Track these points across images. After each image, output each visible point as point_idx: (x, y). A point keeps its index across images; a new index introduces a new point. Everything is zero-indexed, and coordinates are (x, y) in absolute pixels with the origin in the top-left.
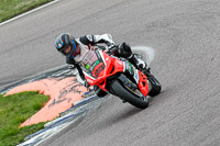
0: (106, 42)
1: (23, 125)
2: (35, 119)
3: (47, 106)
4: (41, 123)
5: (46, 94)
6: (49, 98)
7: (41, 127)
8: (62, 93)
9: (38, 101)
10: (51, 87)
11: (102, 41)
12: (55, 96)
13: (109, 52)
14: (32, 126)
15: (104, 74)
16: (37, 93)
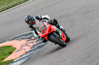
0: (47, 19)
1: (4, 61)
2: (9, 58)
3: (14, 52)
4: (12, 60)
5: (14, 47)
6: (15, 48)
7: (12, 61)
8: (21, 46)
9: (10, 50)
10: (16, 44)
11: (45, 18)
12: (18, 48)
13: (48, 23)
14: (8, 61)
15: (47, 32)
16: (10, 46)
